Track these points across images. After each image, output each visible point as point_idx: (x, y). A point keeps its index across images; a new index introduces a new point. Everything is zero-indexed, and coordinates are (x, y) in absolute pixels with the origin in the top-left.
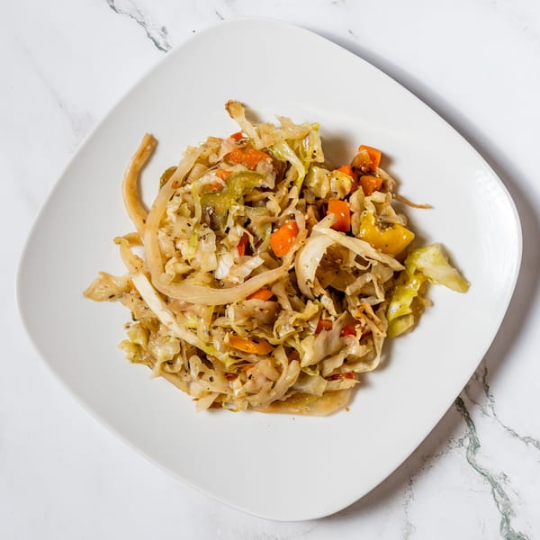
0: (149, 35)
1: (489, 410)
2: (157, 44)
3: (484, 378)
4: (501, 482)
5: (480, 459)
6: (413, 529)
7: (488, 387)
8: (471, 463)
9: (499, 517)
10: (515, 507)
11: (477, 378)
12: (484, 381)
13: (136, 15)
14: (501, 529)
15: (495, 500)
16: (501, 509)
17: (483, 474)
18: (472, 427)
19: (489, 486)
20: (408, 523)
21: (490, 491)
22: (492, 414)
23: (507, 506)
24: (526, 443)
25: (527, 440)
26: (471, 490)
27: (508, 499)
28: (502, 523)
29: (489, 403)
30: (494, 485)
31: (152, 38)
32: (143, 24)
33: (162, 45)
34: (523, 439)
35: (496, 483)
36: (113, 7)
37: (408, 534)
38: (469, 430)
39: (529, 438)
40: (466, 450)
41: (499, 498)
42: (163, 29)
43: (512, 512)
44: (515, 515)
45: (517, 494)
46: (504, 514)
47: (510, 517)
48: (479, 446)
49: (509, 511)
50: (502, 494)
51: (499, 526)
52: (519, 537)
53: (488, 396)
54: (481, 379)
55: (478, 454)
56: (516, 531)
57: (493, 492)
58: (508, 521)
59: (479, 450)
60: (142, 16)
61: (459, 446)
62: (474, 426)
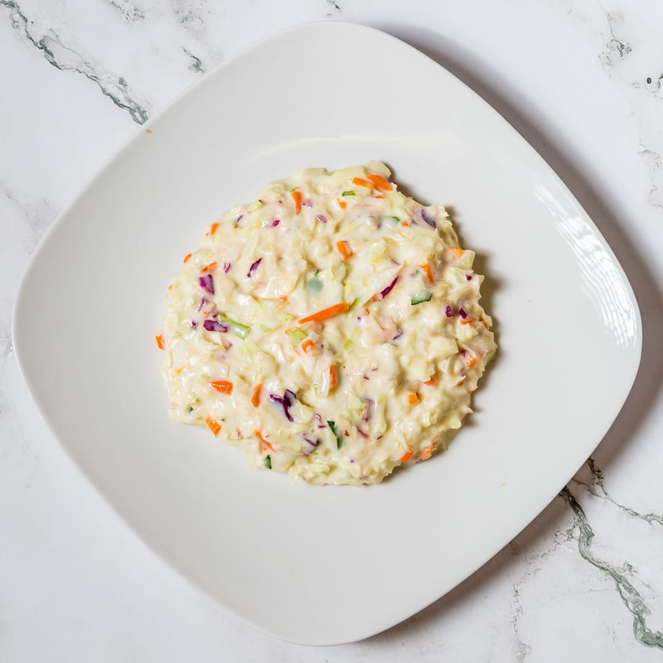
0: (104, 91)
1: (598, 489)
2: (116, 101)
4: (626, 575)
5: (596, 551)
6: (528, 650)
7: (593, 461)
8: (586, 558)
9: (630, 618)
10: (648, 602)
13: (84, 68)
14: (635, 633)
15: (622, 597)
16: (631, 608)
17: (602, 568)
18: (580, 513)
19: (613, 582)
20: (521, 643)
21: (614, 587)
22: (604, 496)
23: (638, 603)
24: (649, 521)
25: (650, 518)
26: (591, 590)
27: (638, 594)
28: (635, 625)
29: (597, 480)
30: (619, 579)
31: (109, 95)
32: (94, 78)
33: (123, 101)
34: (645, 518)
35: (621, 577)
36: (54, 64)
37: (523, 656)
38: (577, 518)
39: (652, 515)
40: (577, 543)
41: (627, 594)
42: (121, 81)
43: (645, 610)
44: (649, 613)
45: (648, 586)
46: (637, 613)
47: (644, 616)
48: (593, 535)
49: (641, 608)
50: (630, 589)
51: (632, 629)
52: (658, 638)
53: (594, 472)
55: (592, 545)
56: (654, 632)
57: (619, 589)
58: (642, 621)
59: (593, 539)
60: (93, 69)
61: (569, 539)
62: (583, 512)
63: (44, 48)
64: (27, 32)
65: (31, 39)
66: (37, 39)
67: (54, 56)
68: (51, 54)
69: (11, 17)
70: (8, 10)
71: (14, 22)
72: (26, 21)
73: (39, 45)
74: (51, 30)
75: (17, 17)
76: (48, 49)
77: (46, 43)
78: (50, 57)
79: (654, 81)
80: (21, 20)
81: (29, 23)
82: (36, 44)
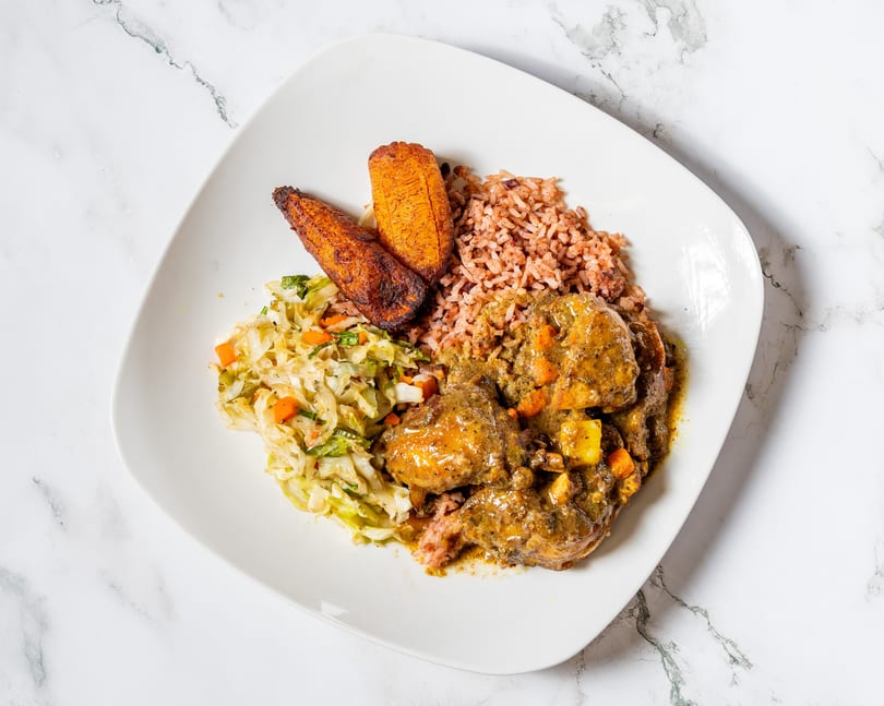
4: (670, 651)
5: (649, 629)
8: (641, 633)
9: (670, 686)
10: (685, 675)
14: (671, 697)
15: (666, 669)
16: (671, 678)
17: (652, 643)
19: (659, 656)
20: (580, 694)
21: (660, 660)
23: (677, 675)
24: (695, 612)
25: (695, 609)
26: (641, 659)
27: (677, 668)
28: (672, 692)
30: (664, 654)
34: (692, 609)
35: (666, 652)
37: (581, 703)
38: (638, 601)
39: (697, 607)
40: (635, 620)
41: (669, 666)
43: (681, 681)
44: (684, 684)
45: (686, 663)
46: (674, 683)
47: (680, 686)
48: (649, 616)
49: (679, 679)
50: (672, 663)
51: (669, 695)
55: (647, 624)
56: (686, 699)
57: (663, 661)
58: (678, 690)
59: (650, 620)
61: (629, 617)
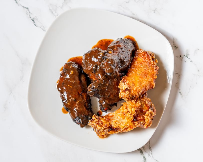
1: (150, 155)
3: (149, 144)
7: (150, 147)
11: (147, 144)
12: (149, 145)
13: (42, 27)
18: (145, 160)
22: (152, 156)
29: (151, 152)
32: (44, 30)
36: (35, 25)
53: (150, 150)
54: (148, 145)
60: (44, 28)
62: (146, 159)
63: (33, 20)
64: (30, 16)
65: (30, 18)
66: (32, 18)
67: (36, 23)
68: (35, 22)
69: (27, 12)
70: (26, 10)
71: (27, 13)
72: (30, 13)
73: (32, 20)
74: (36, 16)
75: (28, 12)
76: (34, 21)
77: (34, 20)
78: (34, 23)
79: (182, 56)
80: (29, 13)
81: (31, 14)
82: (31, 19)
